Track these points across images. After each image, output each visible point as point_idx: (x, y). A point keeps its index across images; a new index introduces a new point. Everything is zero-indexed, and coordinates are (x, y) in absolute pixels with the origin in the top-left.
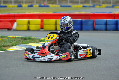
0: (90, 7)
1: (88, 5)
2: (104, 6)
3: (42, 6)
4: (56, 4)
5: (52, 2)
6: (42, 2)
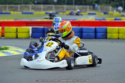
4: (17, 11)
5: (14, 9)
6: (3, 9)
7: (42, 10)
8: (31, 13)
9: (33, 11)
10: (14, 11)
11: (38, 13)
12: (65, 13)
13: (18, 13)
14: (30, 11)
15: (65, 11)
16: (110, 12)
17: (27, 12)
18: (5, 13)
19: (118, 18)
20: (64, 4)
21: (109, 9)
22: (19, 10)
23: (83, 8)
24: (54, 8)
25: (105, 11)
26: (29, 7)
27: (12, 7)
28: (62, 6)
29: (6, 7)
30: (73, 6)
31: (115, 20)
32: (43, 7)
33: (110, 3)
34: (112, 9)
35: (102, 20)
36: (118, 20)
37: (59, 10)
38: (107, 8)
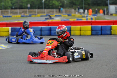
1: (26, 15)
2: (39, 15)
7: (18, 14)
8: (10, 16)
9: (11, 15)
11: (15, 16)
12: (36, 16)
14: (9, 15)
15: (36, 14)
16: (73, 14)
17: (7, 15)
19: (80, 19)
20: (36, 9)
21: (72, 11)
23: (50, 11)
24: (27, 12)
25: (68, 14)
26: (8, 11)
28: (35, 10)
30: (43, 10)
31: (77, 20)
32: (19, 11)
33: (72, 7)
34: (74, 12)
35: (66, 20)
37: (31, 14)
38: (70, 11)
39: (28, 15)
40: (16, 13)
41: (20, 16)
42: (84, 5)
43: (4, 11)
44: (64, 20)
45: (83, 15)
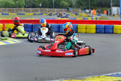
0: (39, 14)
1: (37, 13)
3: (4, 14)
4: (14, 13)
5: (11, 11)
6: (4, 11)
7: (31, 12)
8: (23, 14)
9: (24, 13)
10: (11, 12)
11: (28, 14)
12: (47, 14)
13: (14, 14)
14: (23, 13)
15: (47, 12)
16: (79, 14)
17: (20, 13)
18: (5, 14)
19: (86, 18)
20: (47, 8)
21: (79, 11)
22: (15, 12)
23: (60, 11)
24: (39, 11)
25: (76, 13)
26: (22, 10)
27: (10, 10)
28: (46, 9)
29: (6, 10)
30: (53, 9)
31: (83, 19)
32: (32, 9)
33: (79, 7)
34: (81, 11)
35: (74, 19)
36: (85, 19)
37: (43, 12)
38: (77, 11)
39: (40, 13)
40: (29, 11)
41: (32, 14)
42: (90, 6)
43: (18, 10)
44: (72, 19)
45: (89, 15)
